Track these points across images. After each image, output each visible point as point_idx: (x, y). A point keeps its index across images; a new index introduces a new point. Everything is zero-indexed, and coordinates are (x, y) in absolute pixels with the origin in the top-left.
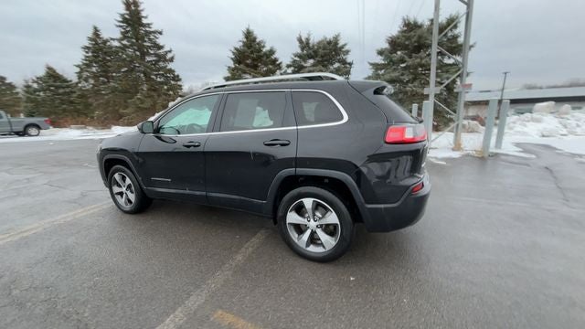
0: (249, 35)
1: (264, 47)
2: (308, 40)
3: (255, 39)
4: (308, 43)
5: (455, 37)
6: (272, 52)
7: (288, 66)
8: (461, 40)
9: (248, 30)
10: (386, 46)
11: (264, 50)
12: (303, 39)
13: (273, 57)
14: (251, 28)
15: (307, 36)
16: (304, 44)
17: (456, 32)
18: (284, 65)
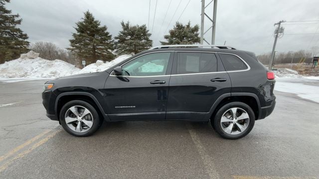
0: (88, 16)
1: (99, 25)
2: (128, 25)
3: (93, 19)
4: (128, 27)
5: (197, 35)
6: (105, 28)
7: (116, 38)
8: (199, 36)
9: (88, 12)
10: (169, 34)
11: (99, 26)
12: (125, 24)
13: (106, 32)
14: (91, 12)
15: (127, 23)
16: (126, 27)
17: (198, 33)
18: (113, 38)
